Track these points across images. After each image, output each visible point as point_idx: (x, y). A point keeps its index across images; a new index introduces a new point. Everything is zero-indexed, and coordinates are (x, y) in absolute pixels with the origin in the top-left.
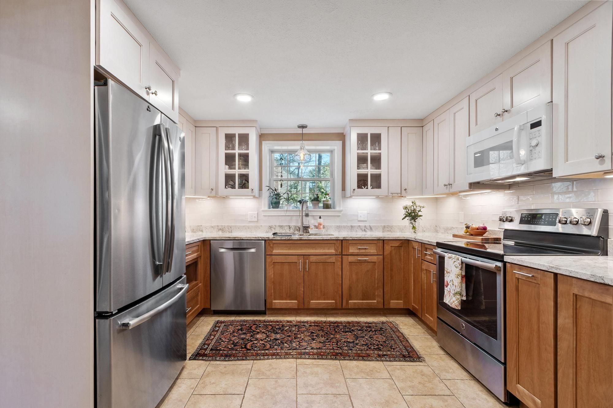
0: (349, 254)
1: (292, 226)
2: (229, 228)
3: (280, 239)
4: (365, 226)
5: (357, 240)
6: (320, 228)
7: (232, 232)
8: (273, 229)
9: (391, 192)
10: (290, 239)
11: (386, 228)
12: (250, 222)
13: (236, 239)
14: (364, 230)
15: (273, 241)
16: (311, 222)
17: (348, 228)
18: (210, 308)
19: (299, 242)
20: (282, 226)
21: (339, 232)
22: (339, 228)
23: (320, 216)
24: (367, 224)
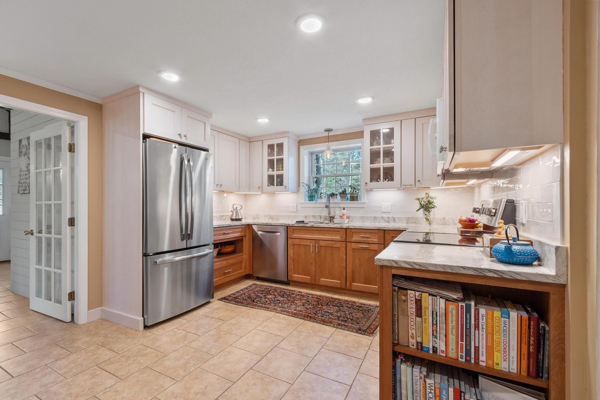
0: (353, 241)
1: (323, 216)
2: (277, 216)
3: (297, 226)
4: (388, 217)
5: (359, 229)
6: (343, 218)
7: (278, 220)
8: (307, 218)
9: (404, 184)
10: (305, 226)
11: (410, 220)
12: (291, 212)
13: (268, 224)
14: (388, 221)
15: (293, 227)
16: (337, 213)
17: (372, 219)
18: (253, 274)
19: (312, 229)
20: (315, 216)
21: (363, 222)
22: (363, 218)
23: (344, 208)
24: (390, 216)
